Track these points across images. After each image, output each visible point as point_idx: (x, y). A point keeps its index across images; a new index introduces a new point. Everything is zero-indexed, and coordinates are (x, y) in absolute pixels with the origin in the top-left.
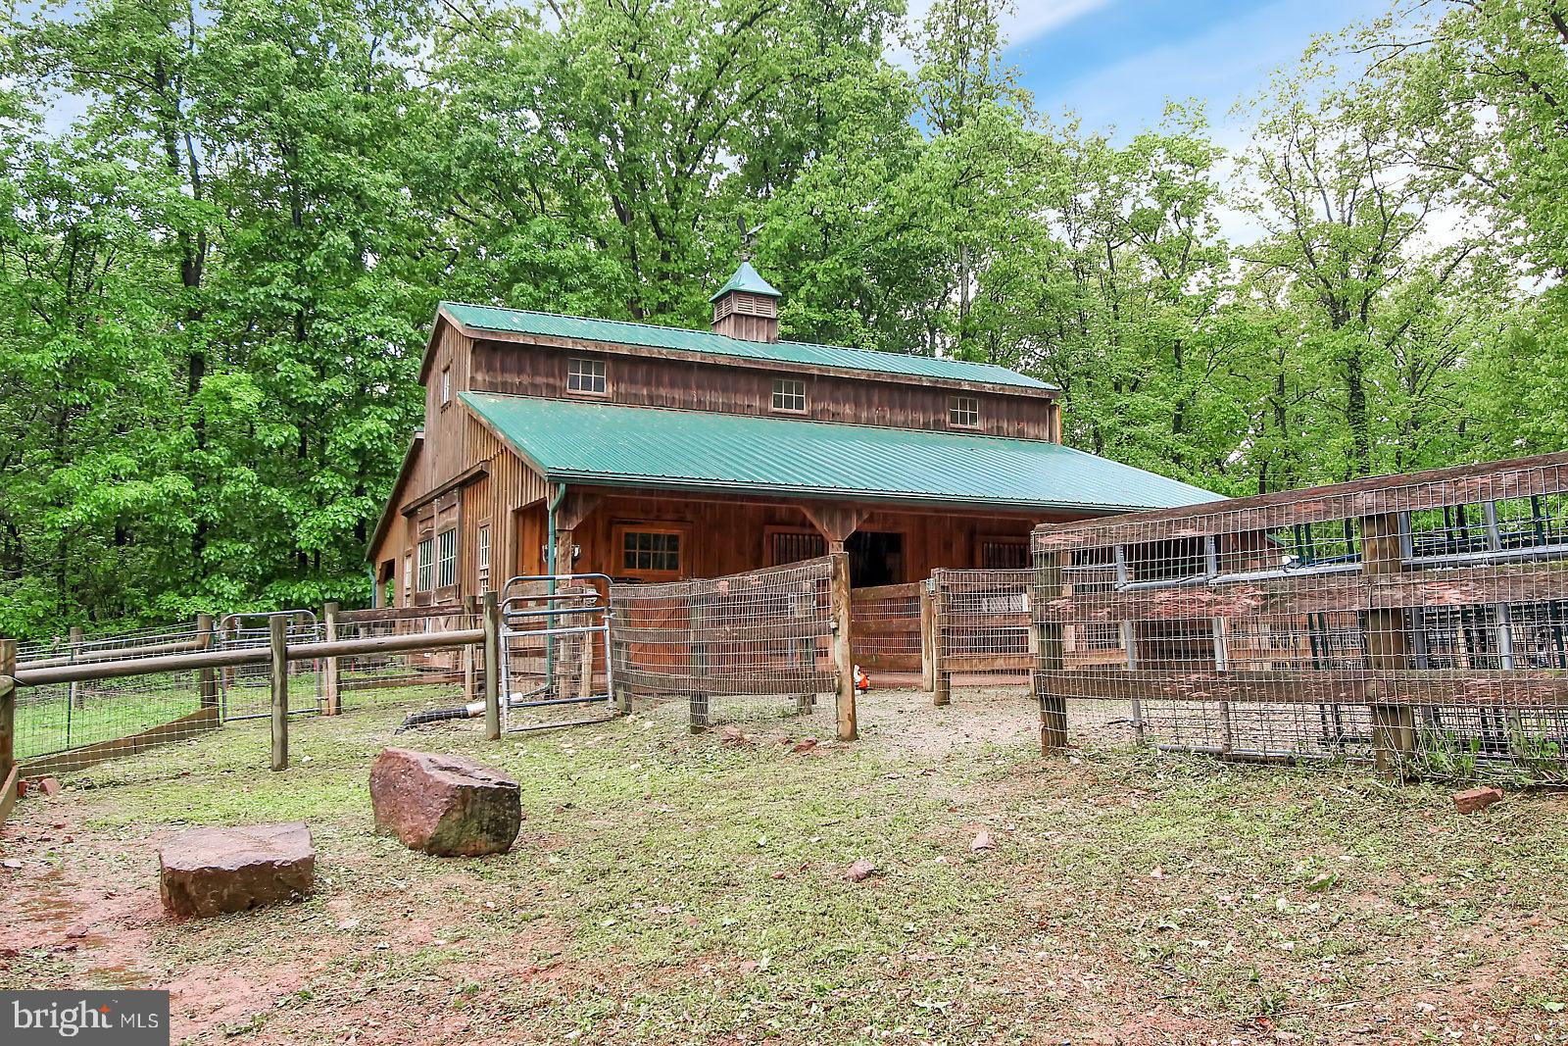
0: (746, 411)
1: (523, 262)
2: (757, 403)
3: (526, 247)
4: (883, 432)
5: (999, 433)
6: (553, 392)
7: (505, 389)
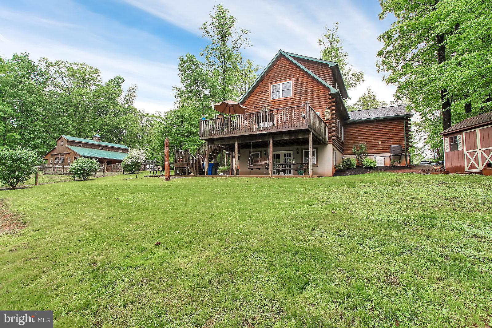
0: (97, 149)
1: (62, 123)
2: (98, 148)
3: (62, 121)
4: (111, 152)
5: (124, 152)
6: (76, 146)
7: (71, 145)
